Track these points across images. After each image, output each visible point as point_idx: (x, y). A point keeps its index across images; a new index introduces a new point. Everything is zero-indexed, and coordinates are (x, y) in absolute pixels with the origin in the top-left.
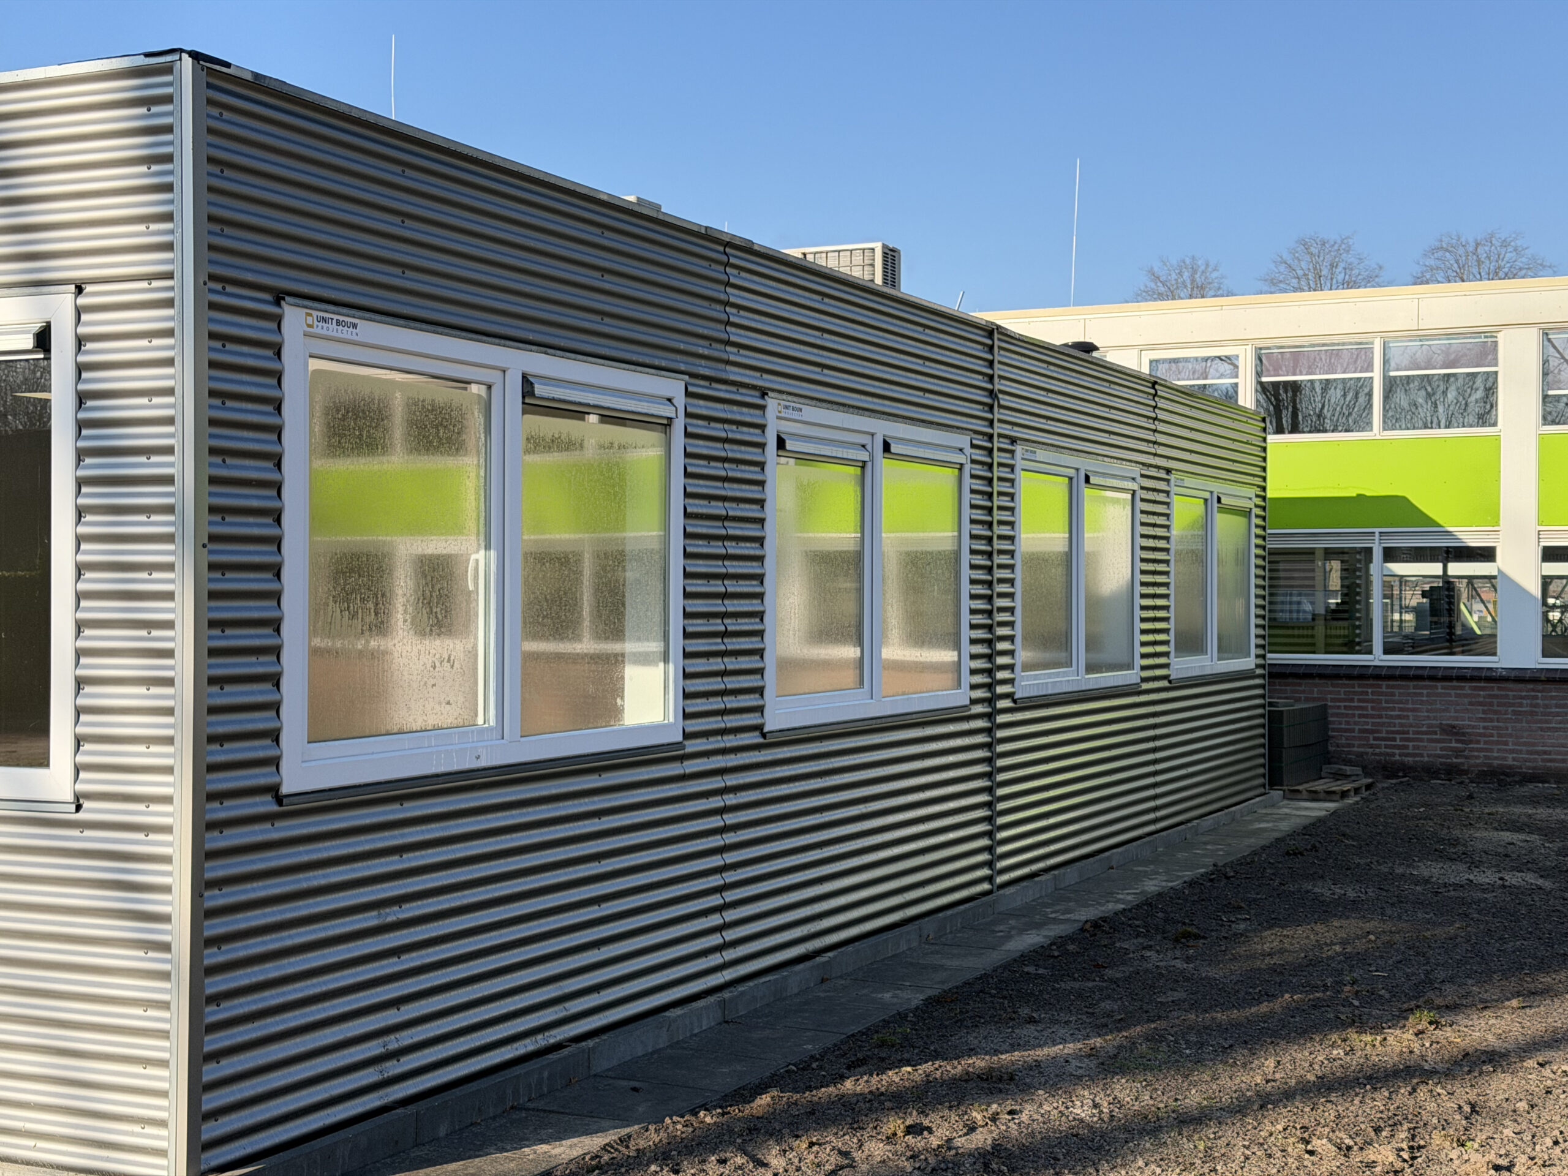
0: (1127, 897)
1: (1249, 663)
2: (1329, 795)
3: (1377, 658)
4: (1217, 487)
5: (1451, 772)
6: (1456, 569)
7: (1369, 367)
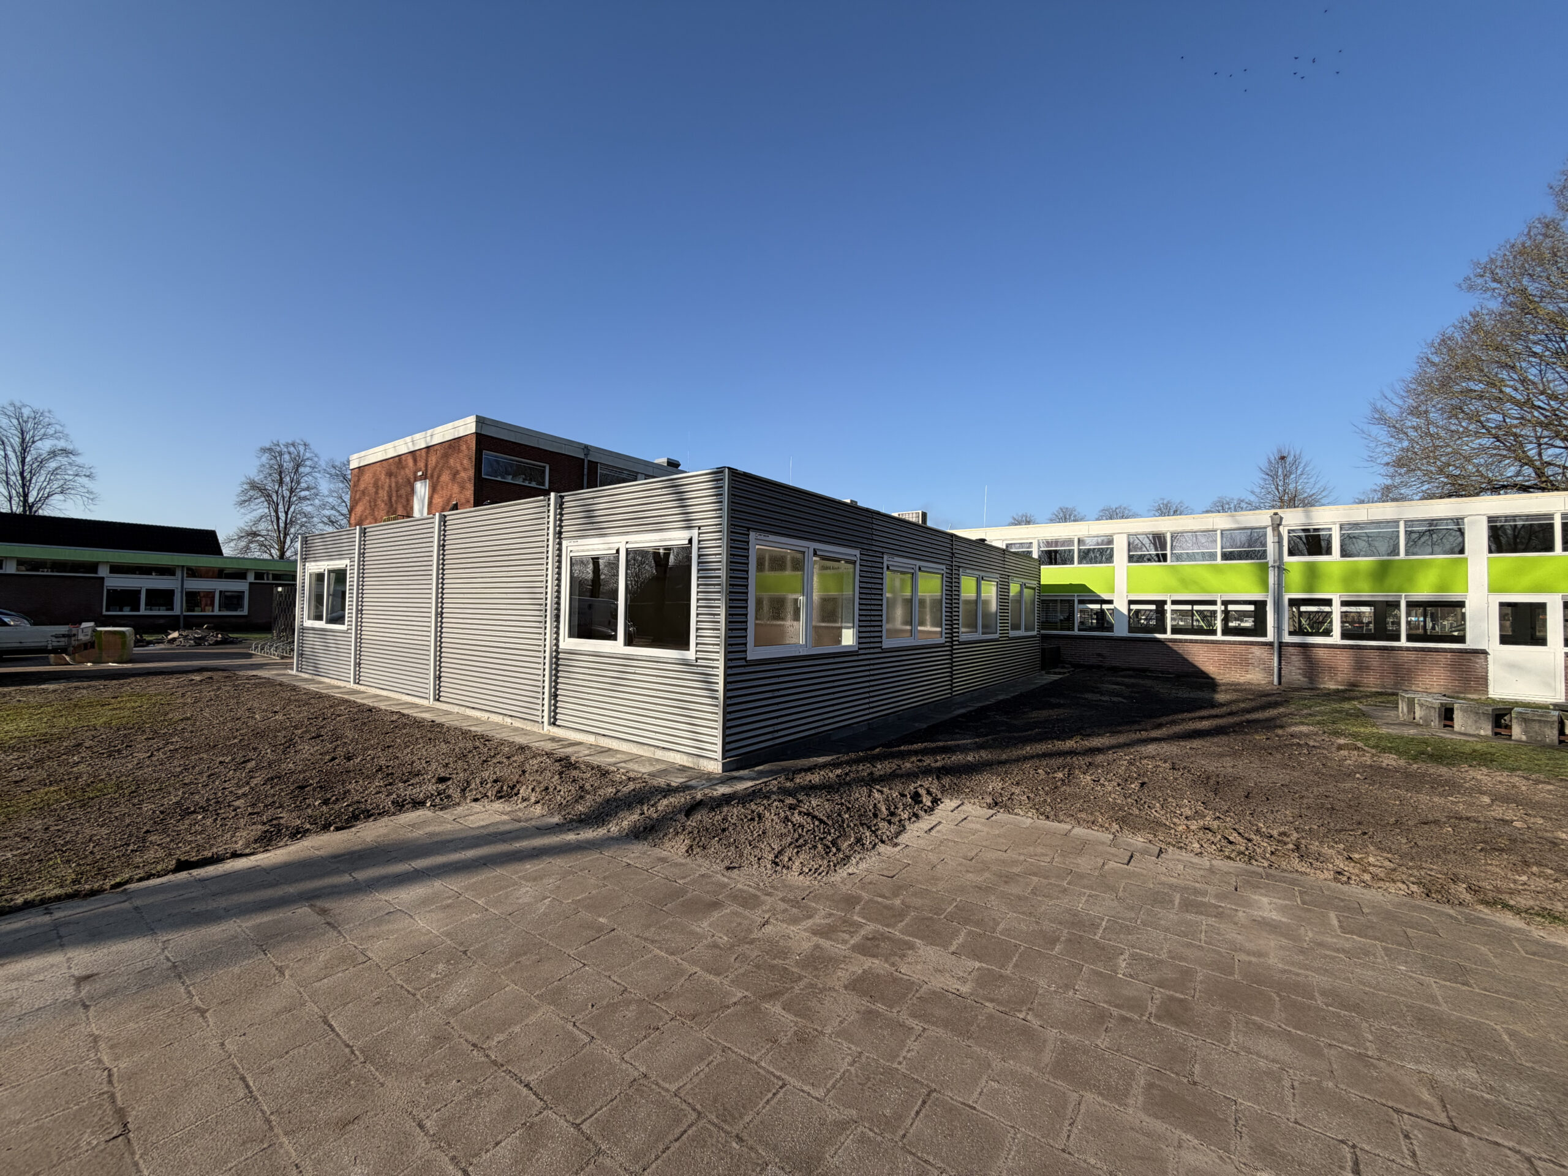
0: (993, 701)
1: (1035, 633)
2: (1060, 673)
3: (1076, 632)
4: (1024, 581)
5: (1099, 667)
6: (1105, 607)
7: (1073, 545)
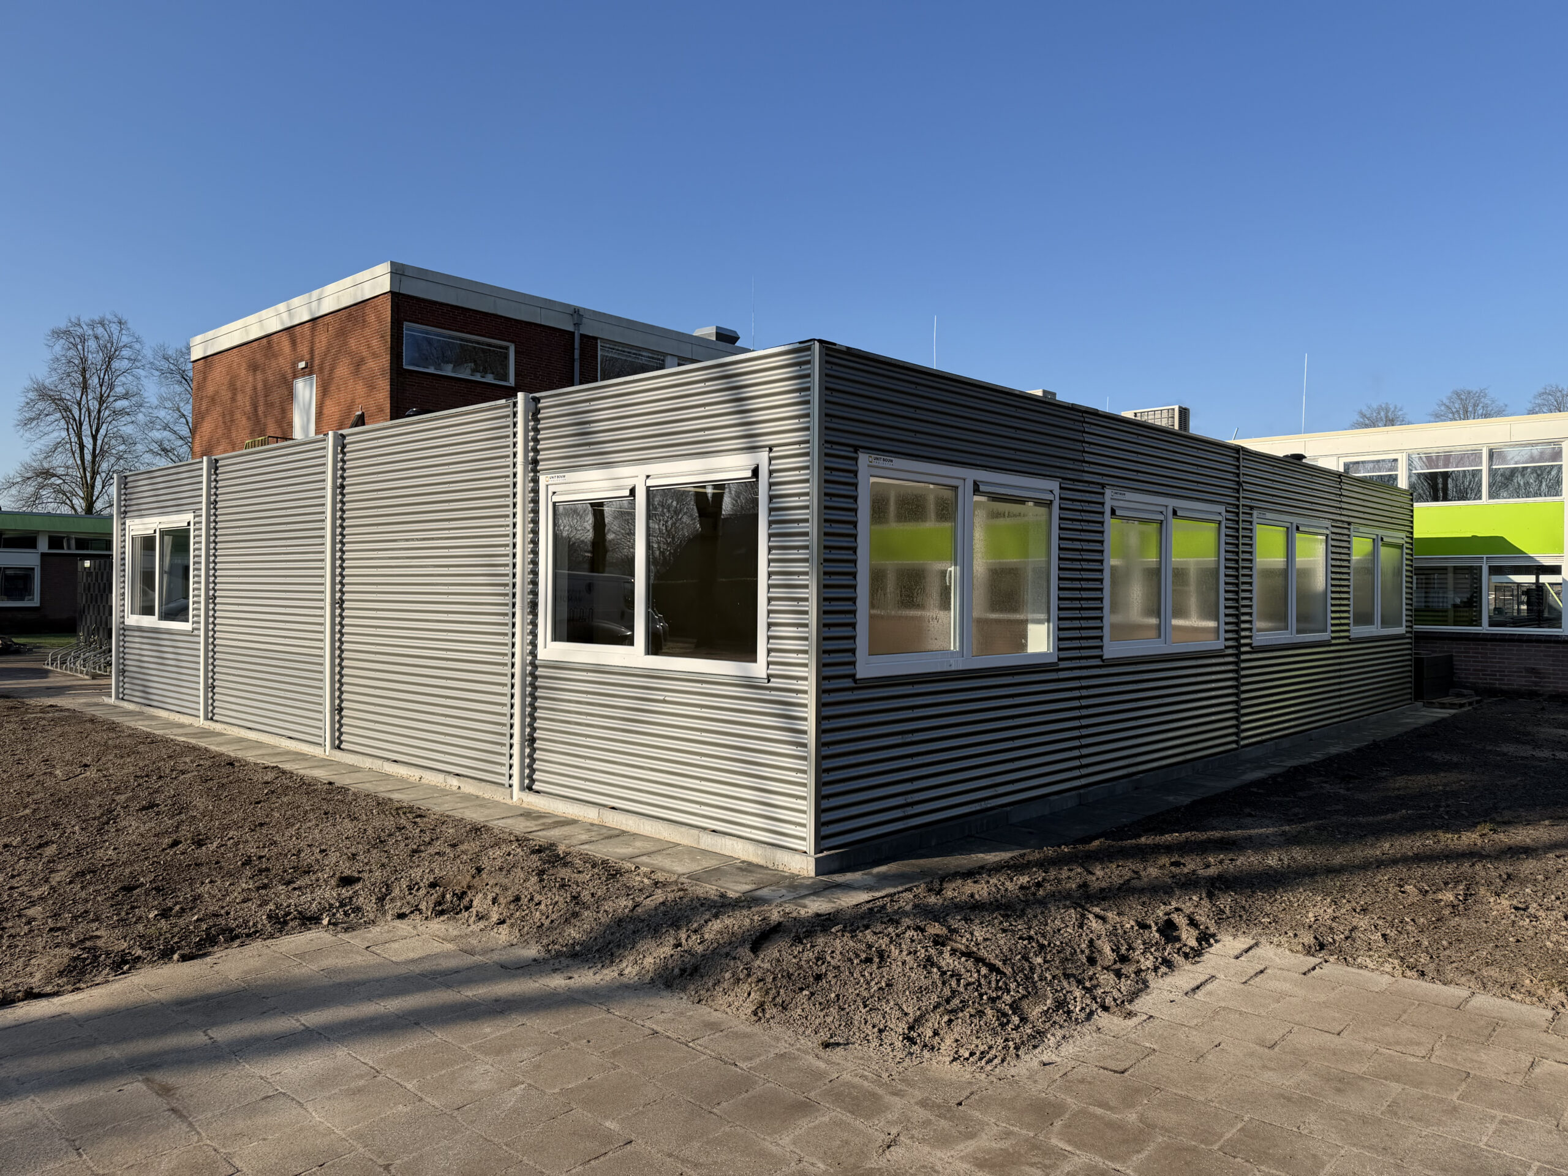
0: (1318, 756)
1: (1402, 630)
2: (1452, 706)
3: (1485, 628)
4: (1381, 532)
5: (1532, 695)
6: (1545, 579)
7: (1481, 463)
